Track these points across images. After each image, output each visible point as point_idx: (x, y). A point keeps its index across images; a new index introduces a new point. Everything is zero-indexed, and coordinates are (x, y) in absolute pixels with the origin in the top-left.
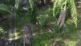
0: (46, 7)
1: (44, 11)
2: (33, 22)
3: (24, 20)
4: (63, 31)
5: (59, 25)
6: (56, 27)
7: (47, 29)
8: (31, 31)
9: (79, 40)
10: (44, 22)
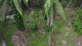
0: (28, 11)
1: (28, 15)
2: (21, 28)
3: (10, 29)
4: (53, 29)
5: (49, 24)
6: (47, 27)
7: (38, 31)
8: (22, 39)
9: (67, 32)
10: (34, 25)
